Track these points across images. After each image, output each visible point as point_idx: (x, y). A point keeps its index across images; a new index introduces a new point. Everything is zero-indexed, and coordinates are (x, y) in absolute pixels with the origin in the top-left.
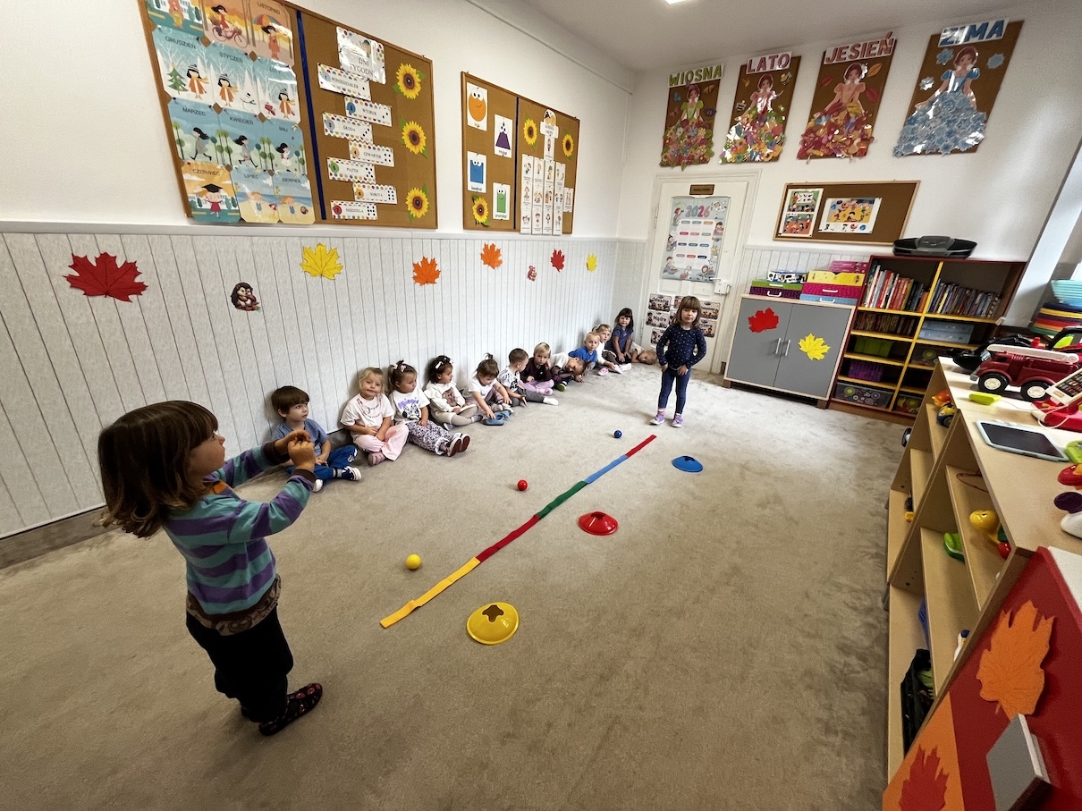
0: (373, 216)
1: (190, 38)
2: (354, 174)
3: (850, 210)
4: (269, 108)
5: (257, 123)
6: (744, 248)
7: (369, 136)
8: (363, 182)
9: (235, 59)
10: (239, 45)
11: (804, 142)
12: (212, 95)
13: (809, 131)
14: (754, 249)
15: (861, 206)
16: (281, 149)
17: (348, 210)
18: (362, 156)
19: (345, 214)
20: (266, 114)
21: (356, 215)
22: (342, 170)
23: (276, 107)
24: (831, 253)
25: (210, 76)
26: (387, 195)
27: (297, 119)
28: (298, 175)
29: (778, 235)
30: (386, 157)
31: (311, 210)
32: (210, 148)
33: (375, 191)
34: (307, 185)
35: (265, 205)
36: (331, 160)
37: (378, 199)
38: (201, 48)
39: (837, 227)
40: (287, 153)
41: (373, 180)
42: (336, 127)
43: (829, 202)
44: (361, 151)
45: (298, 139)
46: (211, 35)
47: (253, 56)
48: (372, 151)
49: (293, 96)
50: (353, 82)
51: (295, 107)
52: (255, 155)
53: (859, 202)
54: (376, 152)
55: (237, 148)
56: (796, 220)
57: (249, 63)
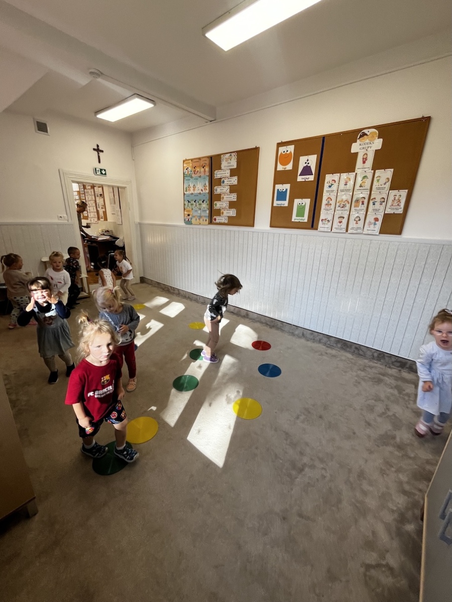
0: (226, 222)
1: (189, 178)
2: (221, 206)
4: (202, 190)
5: (199, 195)
7: (228, 190)
8: (224, 209)
9: (197, 179)
10: (198, 175)
12: (192, 191)
16: (203, 202)
17: (219, 219)
18: (225, 199)
19: (217, 221)
20: (201, 192)
21: (220, 221)
22: (218, 205)
23: (203, 189)
25: (192, 186)
26: (233, 213)
27: (207, 191)
28: (206, 209)
30: (233, 197)
31: (208, 220)
32: (190, 204)
33: (228, 211)
34: (208, 212)
35: (197, 219)
36: (215, 202)
37: (229, 215)
38: (191, 179)
40: (204, 202)
41: (228, 208)
42: (218, 190)
44: (225, 197)
45: (207, 197)
46: (193, 175)
47: (200, 177)
48: (229, 196)
49: (207, 184)
50: (225, 172)
51: (207, 188)
52: (198, 204)
54: (230, 196)
55: (194, 203)
57: (199, 179)
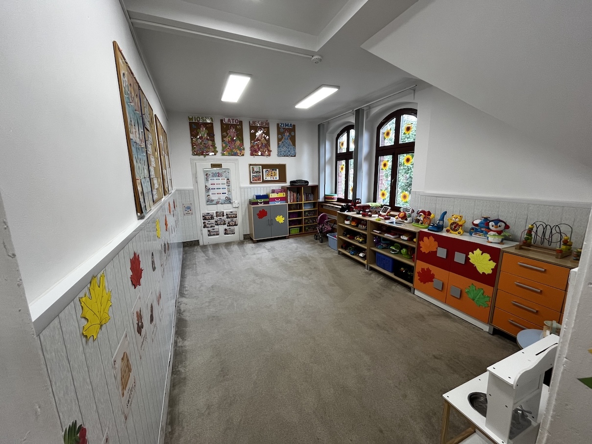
3: (271, 173)
6: (240, 188)
11: (251, 150)
13: (252, 147)
14: (244, 188)
15: (273, 172)
24: (270, 187)
29: (251, 183)
39: (269, 178)
43: (264, 170)
53: (273, 170)
56: (256, 176)
